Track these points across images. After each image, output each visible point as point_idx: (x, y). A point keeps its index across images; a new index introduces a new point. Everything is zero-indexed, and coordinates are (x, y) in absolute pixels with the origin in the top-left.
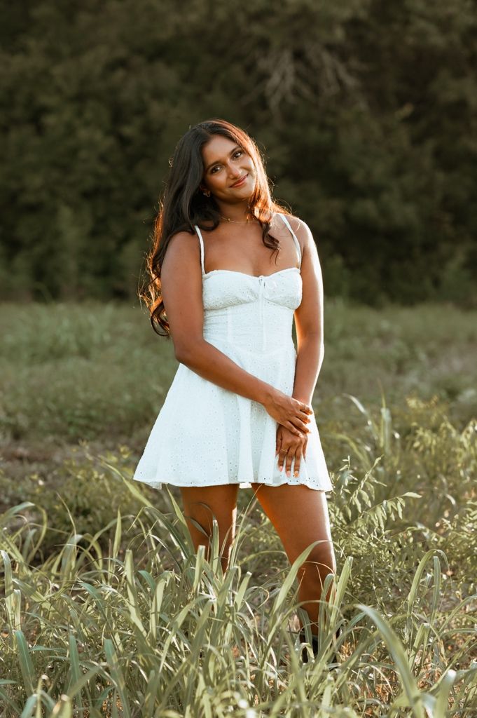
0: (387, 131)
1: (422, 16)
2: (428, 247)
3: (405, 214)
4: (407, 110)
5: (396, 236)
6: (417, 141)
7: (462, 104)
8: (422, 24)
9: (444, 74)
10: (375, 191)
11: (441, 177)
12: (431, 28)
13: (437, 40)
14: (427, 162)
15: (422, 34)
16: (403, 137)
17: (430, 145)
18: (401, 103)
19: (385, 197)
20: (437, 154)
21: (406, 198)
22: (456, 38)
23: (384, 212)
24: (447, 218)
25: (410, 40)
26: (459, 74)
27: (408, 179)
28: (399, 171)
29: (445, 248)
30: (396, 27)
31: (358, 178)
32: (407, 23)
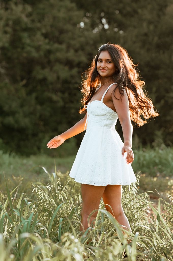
0: (17, 90)
1: (29, 45)
2: (35, 135)
3: (25, 122)
4: (24, 82)
5: (21, 131)
6: (29, 93)
7: (45, 79)
8: (29, 48)
9: (38, 68)
10: (13, 113)
11: (39, 107)
12: (33, 50)
13: (35, 54)
14: (33, 102)
15: (29, 52)
16: (23, 92)
17: (34, 95)
18: (22, 80)
19: (17, 116)
20: (37, 98)
21: (25, 116)
22: (42, 53)
23: (17, 122)
24: (42, 123)
25: (25, 55)
26: (43, 68)
27: (26, 109)
28: (22, 106)
29: (41, 135)
30: (19, 50)
31: (6, 108)
32: (23, 48)
